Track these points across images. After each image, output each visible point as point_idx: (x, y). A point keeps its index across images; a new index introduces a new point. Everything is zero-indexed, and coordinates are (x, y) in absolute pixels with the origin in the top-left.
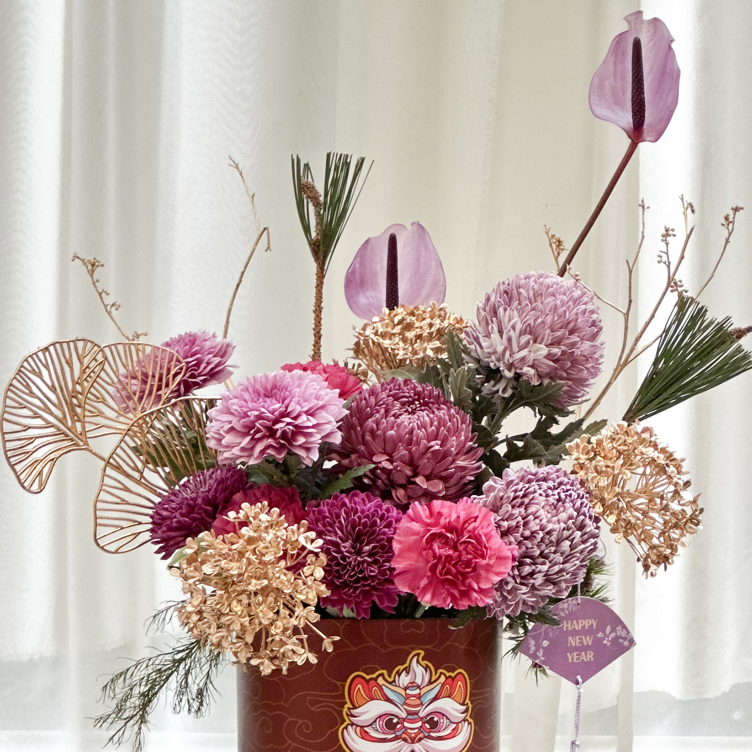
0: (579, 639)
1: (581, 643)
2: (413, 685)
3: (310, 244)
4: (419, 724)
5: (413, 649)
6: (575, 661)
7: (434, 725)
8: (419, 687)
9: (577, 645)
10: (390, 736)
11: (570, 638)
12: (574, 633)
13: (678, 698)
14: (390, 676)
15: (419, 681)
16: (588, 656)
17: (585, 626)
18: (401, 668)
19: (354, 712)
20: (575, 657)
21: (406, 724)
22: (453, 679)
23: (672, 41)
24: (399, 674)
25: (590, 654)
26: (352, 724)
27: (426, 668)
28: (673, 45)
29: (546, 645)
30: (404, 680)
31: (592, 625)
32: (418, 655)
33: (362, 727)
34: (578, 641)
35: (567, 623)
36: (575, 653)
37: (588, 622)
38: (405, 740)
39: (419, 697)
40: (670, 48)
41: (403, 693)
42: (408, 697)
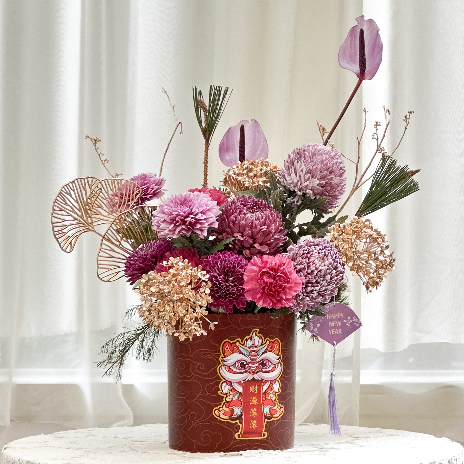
0: (335, 323)
1: (336, 325)
2: (253, 346)
3: (202, 130)
4: (257, 365)
5: (254, 328)
6: (333, 334)
7: (264, 365)
8: (256, 347)
9: (334, 326)
10: (243, 371)
11: (330, 322)
12: (332, 320)
13: (382, 352)
14: (242, 341)
15: (256, 344)
16: (339, 331)
17: (337, 317)
18: (248, 337)
19: (225, 359)
20: (333, 332)
21: (250, 365)
22: (273, 343)
23: (379, 30)
24: (247, 340)
25: (340, 330)
26: (224, 365)
27: (260, 337)
28: (379, 32)
29: (318, 326)
30: (249, 343)
31: (341, 316)
32: (256, 331)
33: (229, 366)
34: (334, 324)
35: (329, 315)
36: (333, 330)
37: (339, 315)
38: (250, 372)
39: (256, 351)
40: (378, 33)
41: (249, 349)
42: (251, 351)
